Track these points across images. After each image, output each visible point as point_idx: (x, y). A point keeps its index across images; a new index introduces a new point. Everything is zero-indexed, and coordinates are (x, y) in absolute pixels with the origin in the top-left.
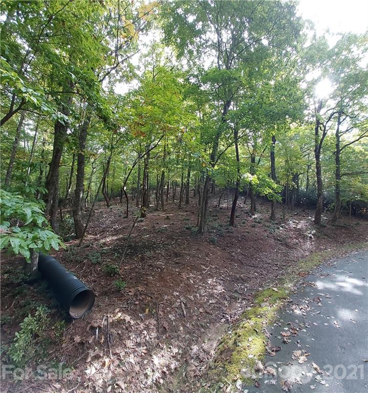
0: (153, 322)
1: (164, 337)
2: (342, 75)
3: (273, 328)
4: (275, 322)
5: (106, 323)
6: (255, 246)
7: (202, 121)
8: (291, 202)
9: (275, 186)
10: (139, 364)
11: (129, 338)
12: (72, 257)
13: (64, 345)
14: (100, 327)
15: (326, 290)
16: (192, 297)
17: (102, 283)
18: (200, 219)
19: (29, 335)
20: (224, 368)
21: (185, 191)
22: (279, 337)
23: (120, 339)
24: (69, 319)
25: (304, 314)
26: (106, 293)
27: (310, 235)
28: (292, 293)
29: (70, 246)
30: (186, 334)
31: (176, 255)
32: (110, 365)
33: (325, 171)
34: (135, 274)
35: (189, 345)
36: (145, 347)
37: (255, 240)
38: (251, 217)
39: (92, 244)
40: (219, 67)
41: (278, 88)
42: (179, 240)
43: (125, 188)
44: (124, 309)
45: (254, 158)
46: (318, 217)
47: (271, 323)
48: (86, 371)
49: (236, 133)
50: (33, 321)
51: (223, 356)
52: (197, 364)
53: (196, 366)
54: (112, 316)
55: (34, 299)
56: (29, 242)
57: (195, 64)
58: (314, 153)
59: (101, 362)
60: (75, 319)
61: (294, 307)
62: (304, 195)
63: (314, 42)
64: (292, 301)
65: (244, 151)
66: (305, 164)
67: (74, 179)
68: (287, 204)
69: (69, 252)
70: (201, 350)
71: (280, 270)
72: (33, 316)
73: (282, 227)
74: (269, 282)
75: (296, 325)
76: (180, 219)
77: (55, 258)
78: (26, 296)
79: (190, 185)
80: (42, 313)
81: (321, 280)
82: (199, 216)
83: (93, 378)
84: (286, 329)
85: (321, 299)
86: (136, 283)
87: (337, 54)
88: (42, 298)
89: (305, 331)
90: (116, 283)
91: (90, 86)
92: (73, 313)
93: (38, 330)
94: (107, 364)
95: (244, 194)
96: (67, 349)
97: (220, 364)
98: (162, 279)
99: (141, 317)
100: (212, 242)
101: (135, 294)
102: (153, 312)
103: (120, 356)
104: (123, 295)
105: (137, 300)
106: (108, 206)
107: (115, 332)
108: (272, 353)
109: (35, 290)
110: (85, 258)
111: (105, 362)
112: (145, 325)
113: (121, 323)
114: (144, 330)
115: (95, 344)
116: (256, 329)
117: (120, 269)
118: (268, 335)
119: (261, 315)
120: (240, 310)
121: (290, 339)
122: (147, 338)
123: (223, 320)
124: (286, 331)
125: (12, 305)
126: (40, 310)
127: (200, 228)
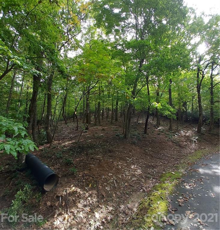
0: (95, 192)
1: (102, 201)
2: (214, 40)
3: (172, 197)
4: (174, 193)
5: (66, 193)
6: (160, 146)
7: (126, 71)
8: (182, 119)
9: (172, 109)
10: (86, 217)
11: (79, 202)
12: (45, 154)
13: (41, 208)
14: (62, 196)
15: (206, 174)
16: (120, 176)
17: (63, 170)
18: (125, 130)
19: (20, 202)
20: (143, 219)
21: (114, 114)
22: (177, 202)
23: (74, 203)
24: (44, 192)
25: (192, 188)
26: (65, 176)
27: (194, 140)
28: (184, 176)
29: (44, 148)
30: (117, 198)
31: (110, 151)
32: (68, 219)
33: (204, 100)
34: (82, 164)
35: (119, 205)
36: (89, 208)
37: (160, 143)
38: (157, 128)
39: (57, 147)
40: (137, 39)
41: (173, 49)
42: (112, 143)
43: (76, 113)
44: (76, 185)
45: (159, 93)
46: (200, 128)
47: (171, 194)
48: (54, 223)
49: (147, 78)
50: (23, 193)
51: (142, 212)
52: (123, 216)
53: (123, 217)
54: (69, 189)
55: (23, 180)
56: (16, 147)
57: (120, 38)
58: (196, 89)
59: (63, 217)
60: (47, 192)
61: (185, 184)
62: (190, 115)
63: (195, 20)
64: (184, 181)
65: (152, 89)
66: (191, 96)
67: (46, 108)
68: (180, 121)
69: (43, 151)
70: (127, 208)
71: (176, 161)
72: (22, 190)
73: (176, 135)
74: (169, 169)
75: (187, 195)
76: (112, 130)
77: (35, 155)
78: (18, 178)
79: (118, 109)
80: (27, 189)
81: (202, 168)
82: (124, 128)
83: (58, 227)
84: (181, 197)
85: (203, 180)
86: (83, 169)
87: (210, 27)
88: (28, 180)
89: (193, 199)
90: (71, 169)
91: (52, 53)
92: (47, 188)
93: (25, 198)
94: (66, 218)
95: (153, 114)
96: (43, 210)
97: (140, 217)
98: (100, 165)
99: (87, 189)
100: (134, 143)
101: (82, 176)
102: (94, 186)
103: (74, 213)
104: (75, 177)
105: (84, 179)
106: (66, 124)
107: (71, 198)
108: (172, 212)
109: (24, 175)
110: (53, 155)
111: (65, 217)
112: (89, 194)
113: (75, 193)
114: (89, 197)
115: (59, 207)
116: (162, 197)
117: (74, 161)
118: (170, 201)
119: (165, 188)
120: (152, 185)
121: (183, 204)
122: (91, 202)
123: (141, 190)
124: (181, 199)
125: (11, 184)
126: (27, 187)
127: (125, 135)
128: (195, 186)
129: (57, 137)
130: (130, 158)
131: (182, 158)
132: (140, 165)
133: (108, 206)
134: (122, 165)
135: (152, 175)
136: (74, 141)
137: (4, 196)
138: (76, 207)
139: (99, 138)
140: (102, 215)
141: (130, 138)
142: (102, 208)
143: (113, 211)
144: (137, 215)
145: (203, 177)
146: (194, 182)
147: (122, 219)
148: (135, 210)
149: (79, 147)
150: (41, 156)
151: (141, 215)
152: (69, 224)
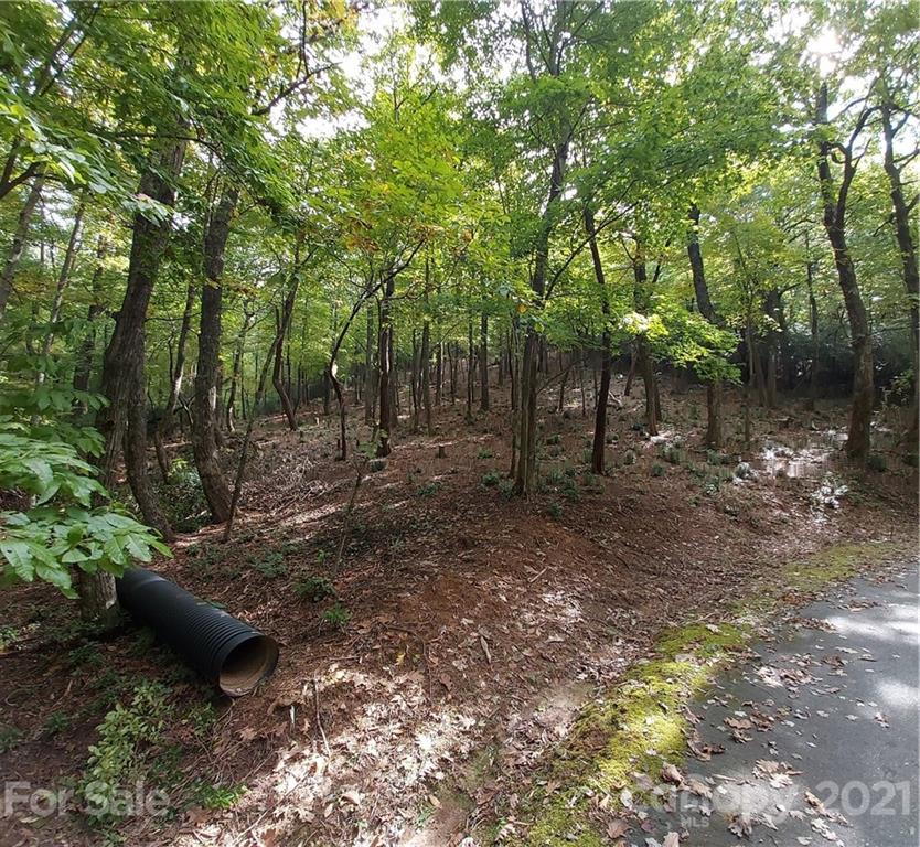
0: (417, 677)
1: (442, 702)
4: (712, 697)
5: (310, 694)
11: (364, 713)
12: (209, 567)
13: (217, 750)
14: (297, 705)
16: (505, 628)
17: (295, 618)
18: (518, 454)
19: (126, 746)
23: (344, 719)
24: (222, 700)
26: (305, 637)
29: (201, 542)
31: (465, 544)
34: (370, 591)
36: (399, 724)
37: (661, 511)
38: (647, 440)
39: (261, 534)
44: (349, 663)
48: (276, 788)
50: (131, 716)
54: (323, 680)
55: (122, 672)
59: (308, 765)
60: (236, 698)
69: (198, 556)
71: (730, 586)
72: (127, 705)
73: (741, 474)
74: (695, 611)
76: (470, 454)
77: (162, 574)
78: (99, 666)
80: (149, 698)
81: (851, 617)
82: (514, 443)
83: (292, 798)
86: (372, 608)
88: (147, 667)
89: (793, 724)
90: (325, 615)
92: (230, 686)
93: (147, 731)
94: (320, 766)
96: (227, 756)
98: (432, 594)
99: (387, 672)
100: (551, 514)
101: (371, 632)
102: (415, 660)
103: (346, 748)
104: (344, 637)
105: (377, 641)
106: (293, 427)
107: (333, 706)
108: (704, 755)
109: (121, 652)
110: (245, 568)
111: (315, 764)
112: (397, 684)
113: (345, 688)
114: (396, 693)
115: (290, 736)
116: (663, 704)
117: (335, 584)
118: (694, 719)
119: (675, 678)
120: (622, 663)
121: (749, 736)
122: (403, 708)
123: (582, 676)
124: (740, 719)
125: (69, 689)
126: (144, 692)
127: (520, 481)
128: (809, 680)
129: (255, 494)
130: (539, 569)
131: (758, 572)
132: (576, 594)
133: (460, 716)
134: (509, 590)
135: (623, 630)
136: (332, 510)
137: (48, 738)
138: (353, 730)
139: (428, 494)
140: (440, 742)
141: (535, 493)
142: (439, 721)
143: (480, 728)
144: (571, 748)
145: (846, 650)
146: (806, 668)
147: (515, 752)
148: (562, 734)
149: (355, 532)
150: (189, 575)
151: (585, 750)
152: (330, 782)
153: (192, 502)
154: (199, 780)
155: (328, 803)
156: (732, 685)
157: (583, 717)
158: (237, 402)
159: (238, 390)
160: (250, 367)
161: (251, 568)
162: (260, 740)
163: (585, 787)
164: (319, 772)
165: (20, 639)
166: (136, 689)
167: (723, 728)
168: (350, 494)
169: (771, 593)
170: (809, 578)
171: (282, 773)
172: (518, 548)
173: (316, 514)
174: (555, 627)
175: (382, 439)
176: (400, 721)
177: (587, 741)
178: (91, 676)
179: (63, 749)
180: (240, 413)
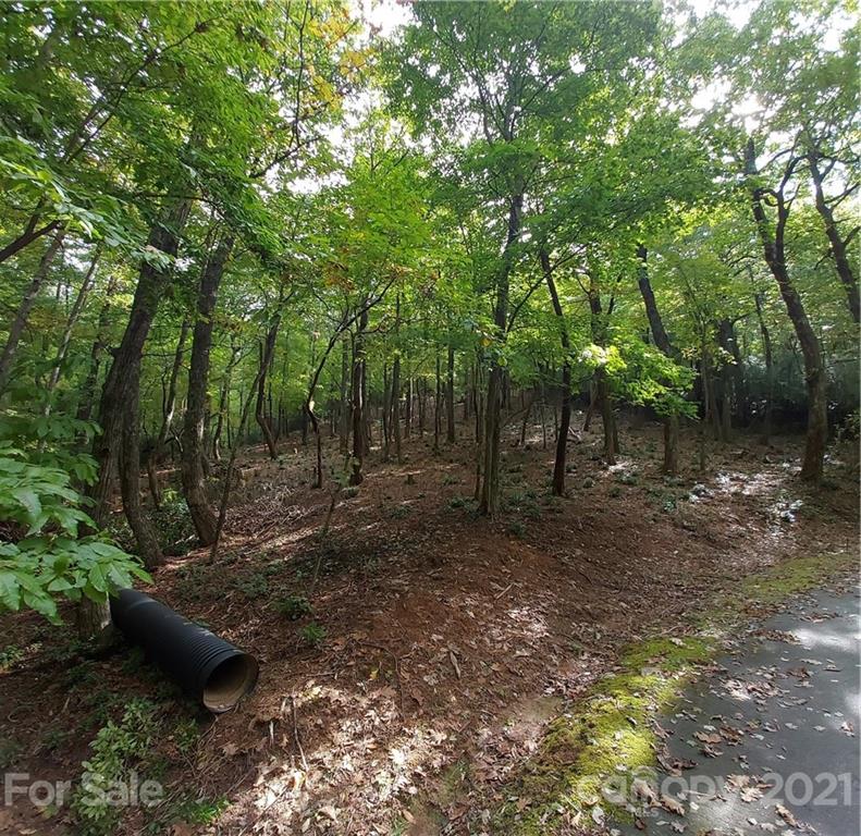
0: (390, 692)
1: (414, 717)
5: (289, 710)
6: (620, 542)
11: (339, 728)
12: (196, 588)
13: (201, 766)
14: (276, 721)
17: (274, 636)
18: (483, 480)
19: (117, 761)
23: (321, 734)
24: (206, 717)
25: (760, 701)
26: (284, 655)
29: (189, 565)
31: (434, 563)
32: (304, 782)
34: (344, 609)
35: (473, 727)
36: (373, 739)
38: (605, 469)
42: (438, 532)
44: (325, 679)
50: (121, 732)
54: (300, 695)
55: (115, 689)
59: (286, 779)
60: (218, 714)
61: (730, 683)
64: (725, 671)
69: (186, 578)
71: (690, 599)
72: (118, 723)
74: (658, 625)
76: (437, 480)
78: (94, 683)
80: (139, 715)
82: (478, 471)
83: (271, 812)
86: (347, 626)
88: (138, 684)
90: (304, 632)
92: (215, 703)
93: (136, 747)
94: (298, 782)
96: (210, 771)
98: (402, 611)
99: (361, 688)
100: (514, 533)
101: (346, 649)
102: (387, 676)
103: (323, 763)
104: (320, 654)
105: (351, 658)
106: (273, 456)
107: (310, 722)
108: (675, 770)
109: (114, 670)
110: (229, 589)
111: (293, 779)
112: (371, 700)
113: (321, 704)
114: (369, 708)
115: (270, 751)
116: (632, 719)
117: (312, 603)
118: (663, 734)
119: (642, 693)
120: (588, 676)
121: (720, 750)
122: (376, 723)
123: (550, 690)
124: (709, 733)
125: (66, 706)
126: (134, 709)
127: (484, 504)
128: (776, 692)
129: (238, 519)
130: (504, 585)
131: (718, 585)
132: (540, 609)
133: (432, 731)
134: (476, 607)
135: (588, 644)
136: (310, 532)
137: (46, 752)
138: (329, 744)
139: (398, 516)
140: (413, 756)
141: (498, 512)
142: (411, 736)
143: (451, 742)
144: (541, 763)
145: (810, 661)
146: (772, 680)
147: (486, 766)
148: (532, 747)
149: (330, 553)
150: (177, 596)
151: (555, 765)
152: (307, 797)
153: (181, 528)
154: (184, 795)
155: (305, 818)
156: (700, 700)
157: (551, 732)
158: (224, 434)
159: (225, 424)
160: (235, 403)
161: (234, 588)
162: (241, 755)
163: (556, 804)
164: (297, 787)
165: (23, 659)
166: (126, 706)
167: (692, 743)
168: (325, 518)
169: (733, 606)
170: (770, 591)
171: (262, 788)
172: (484, 566)
173: (295, 537)
174: (522, 642)
175: (354, 466)
176: (374, 736)
177: (557, 756)
178: (87, 693)
179: (59, 764)
180: (226, 444)
